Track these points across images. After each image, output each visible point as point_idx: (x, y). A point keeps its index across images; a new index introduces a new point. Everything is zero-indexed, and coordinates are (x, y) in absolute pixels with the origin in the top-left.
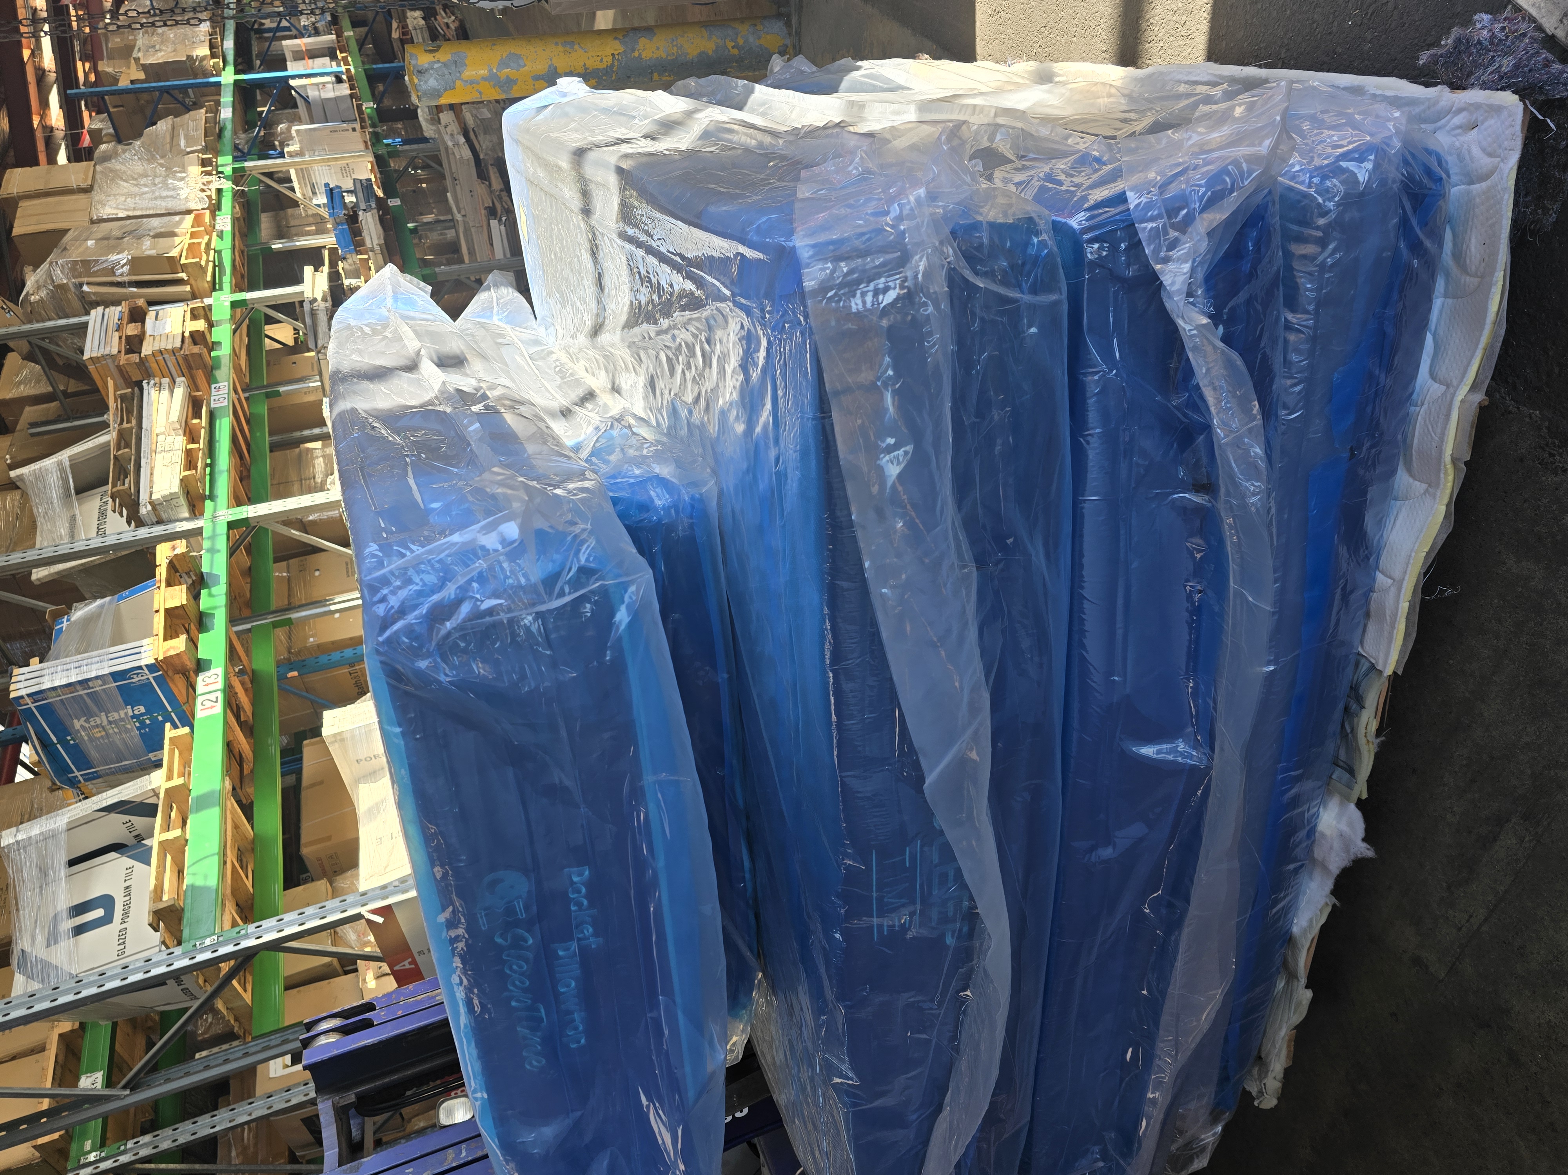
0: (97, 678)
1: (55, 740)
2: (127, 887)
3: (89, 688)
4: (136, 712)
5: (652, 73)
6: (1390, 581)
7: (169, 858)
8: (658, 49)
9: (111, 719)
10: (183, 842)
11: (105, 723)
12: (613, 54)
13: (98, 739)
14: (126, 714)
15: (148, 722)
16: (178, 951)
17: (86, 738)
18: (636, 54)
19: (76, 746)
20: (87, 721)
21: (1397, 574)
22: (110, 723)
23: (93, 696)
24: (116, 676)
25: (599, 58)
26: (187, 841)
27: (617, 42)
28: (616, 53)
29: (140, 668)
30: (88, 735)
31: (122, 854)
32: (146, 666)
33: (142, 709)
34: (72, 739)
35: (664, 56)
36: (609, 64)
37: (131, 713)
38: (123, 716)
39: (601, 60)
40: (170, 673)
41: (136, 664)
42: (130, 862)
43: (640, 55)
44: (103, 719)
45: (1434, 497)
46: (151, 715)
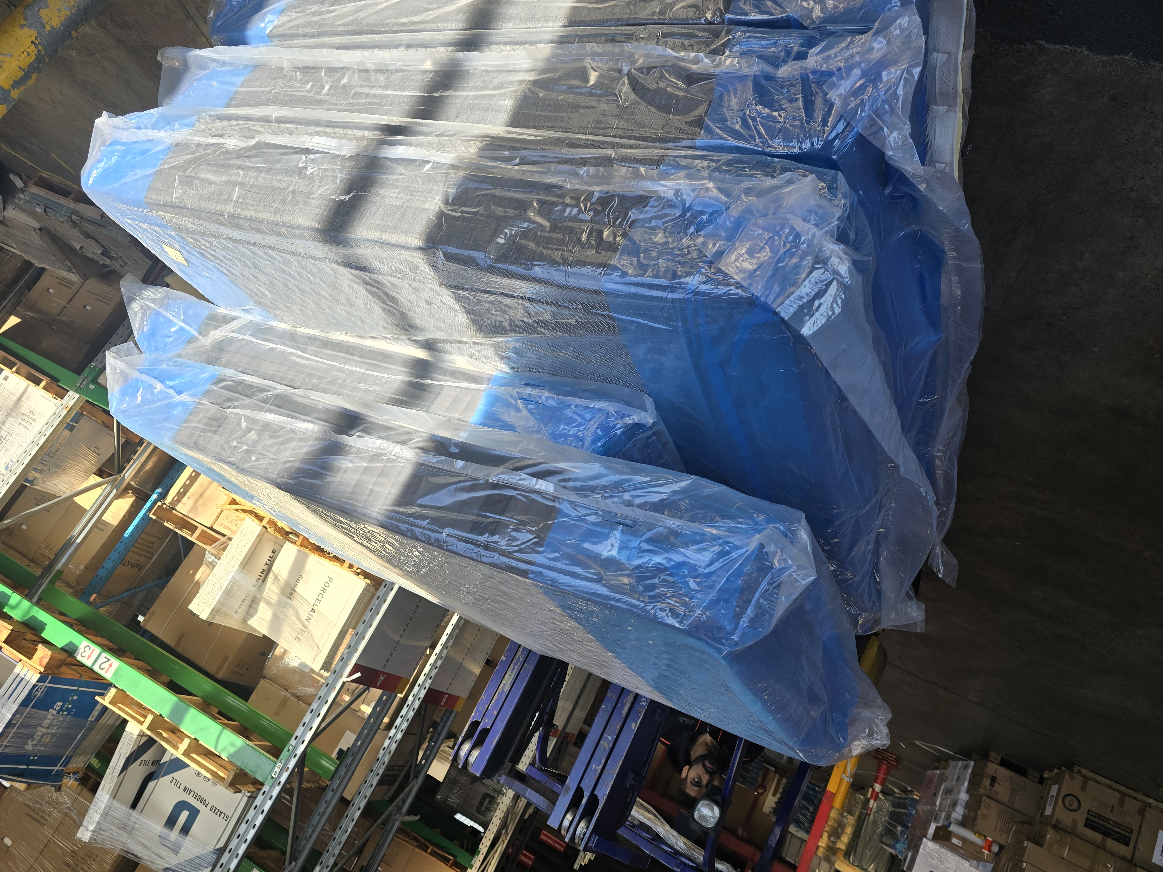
0: (14, 715)
1: (24, 767)
2: (185, 789)
3: (15, 725)
4: (58, 708)
5: (70, 34)
6: (943, 165)
7: (194, 756)
8: (59, 11)
9: (46, 726)
10: (195, 742)
11: (45, 731)
12: (32, 42)
13: (50, 741)
14: (52, 715)
15: (70, 706)
16: (266, 788)
17: (42, 748)
18: (48, 28)
19: (40, 757)
20: (33, 740)
21: (948, 160)
22: (48, 728)
23: (23, 726)
24: (25, 703)
25: (26, 53)
26: (196, 739)
27: (26, 29)
28: (33, 39)
29: (35, 686)
30: (42, 746)
31: (157, 778)
32: (37, 681)
33: (60, 704)
34: (34, 756)
35: (69, 13)
36: (36, 52)
37: (55, 712)
38: (51, 717)
39: (29, 54)
40: (56, 671)
41: (29, 687)
42: (169, 777)
43: (51, 26)
44: (41, 731)
45: (955, 112)
46: (68, 701)
